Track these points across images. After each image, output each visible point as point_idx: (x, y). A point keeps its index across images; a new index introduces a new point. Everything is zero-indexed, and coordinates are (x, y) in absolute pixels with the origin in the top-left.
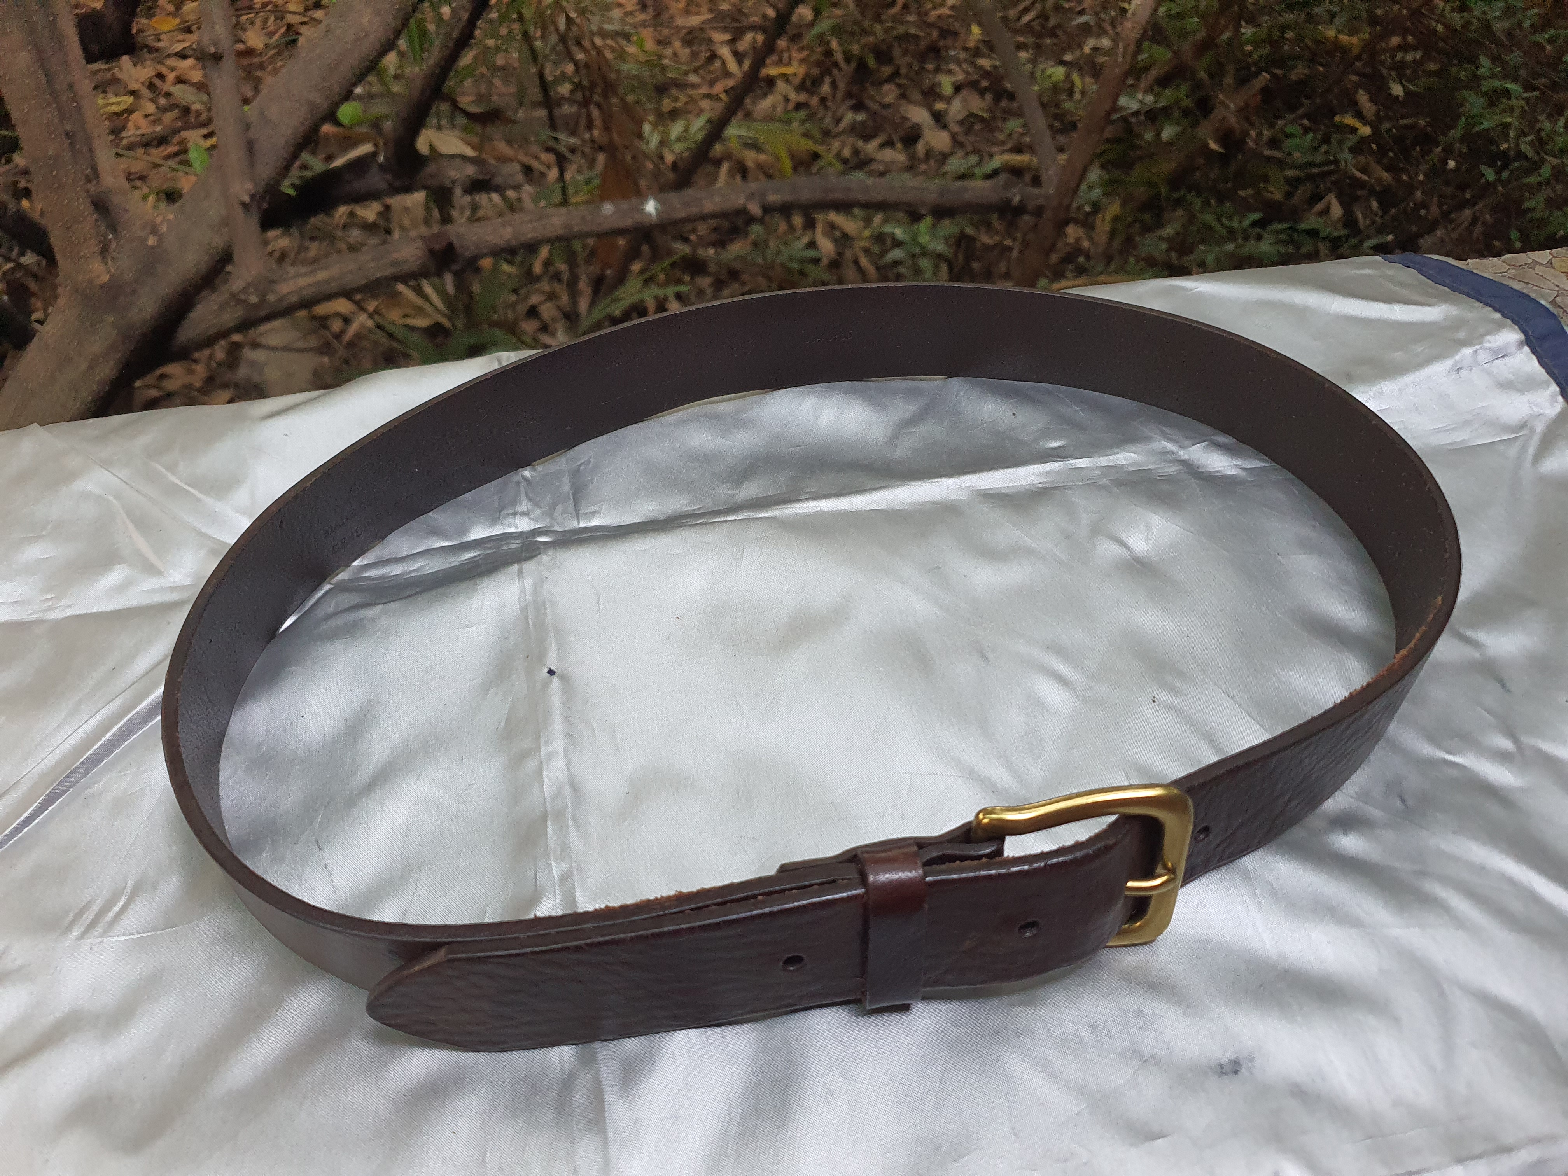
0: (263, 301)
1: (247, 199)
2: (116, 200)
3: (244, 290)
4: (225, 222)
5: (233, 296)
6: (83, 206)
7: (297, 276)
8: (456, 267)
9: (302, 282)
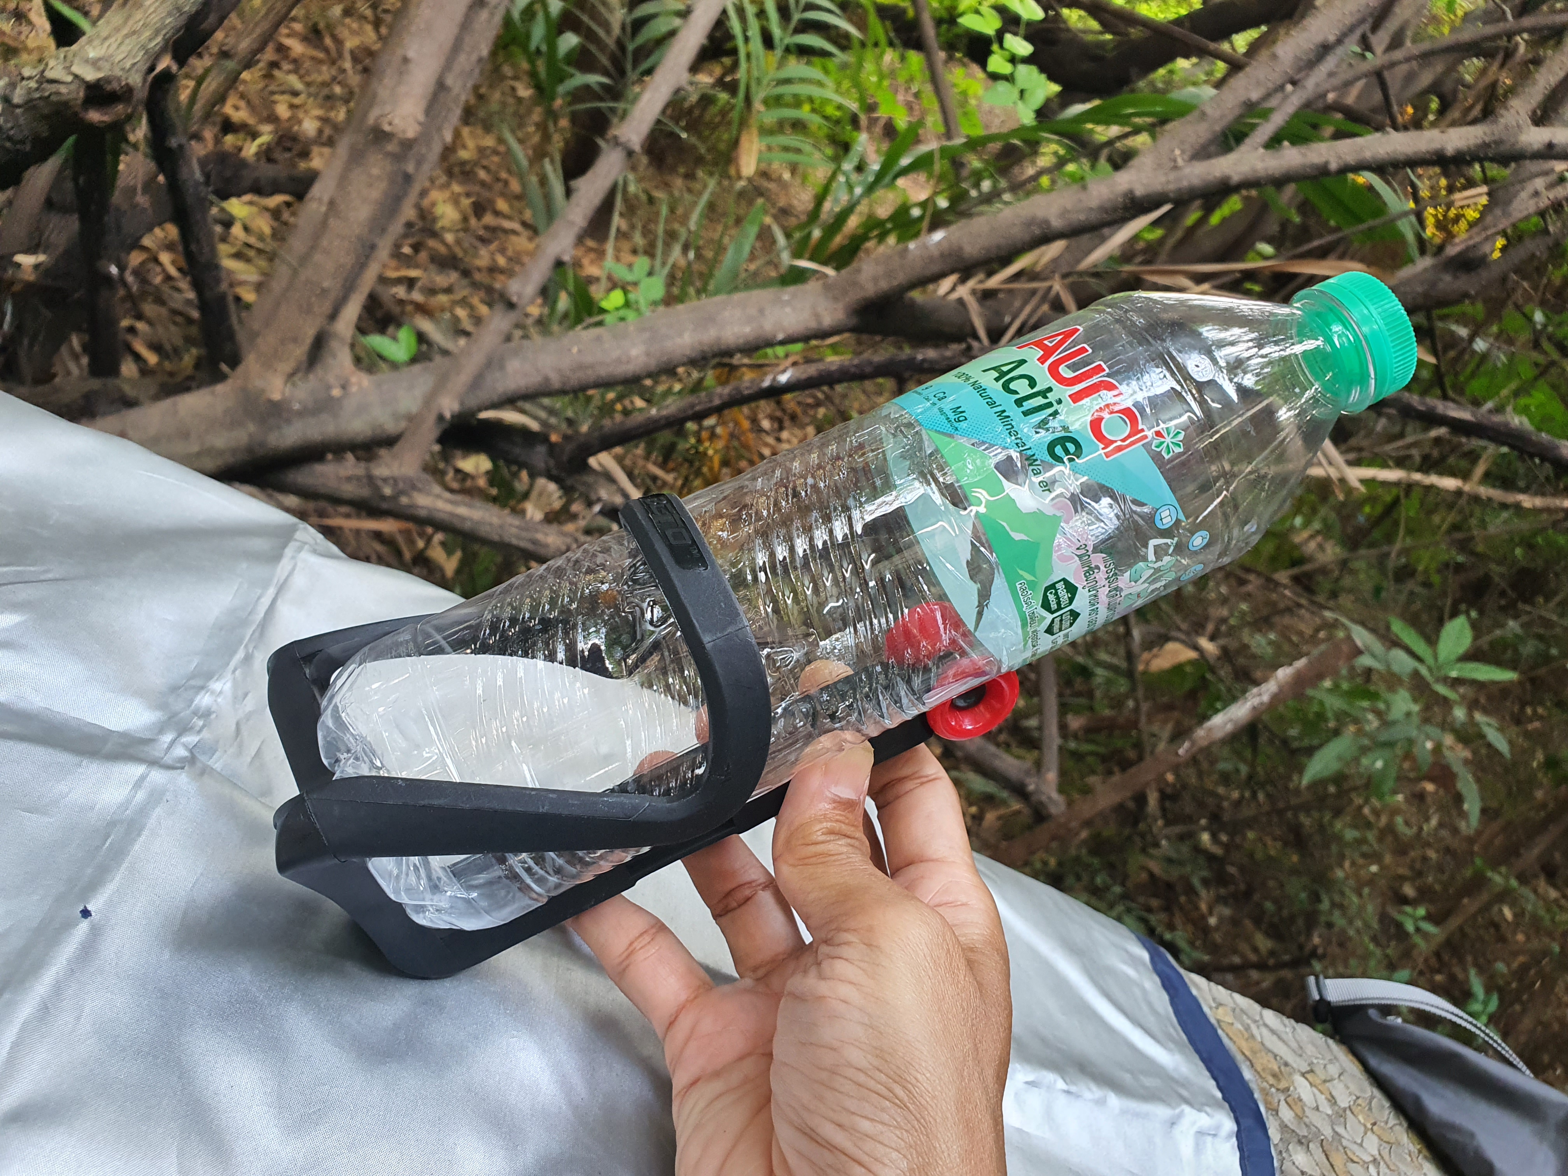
0: (395, 498)
1: (448, 415)
2: (334, 344)
3: (385, 480)
4: (411, 418)
5: (370, 478)
6: (310, 333)
7: (438, 496)
9: (441, 505)
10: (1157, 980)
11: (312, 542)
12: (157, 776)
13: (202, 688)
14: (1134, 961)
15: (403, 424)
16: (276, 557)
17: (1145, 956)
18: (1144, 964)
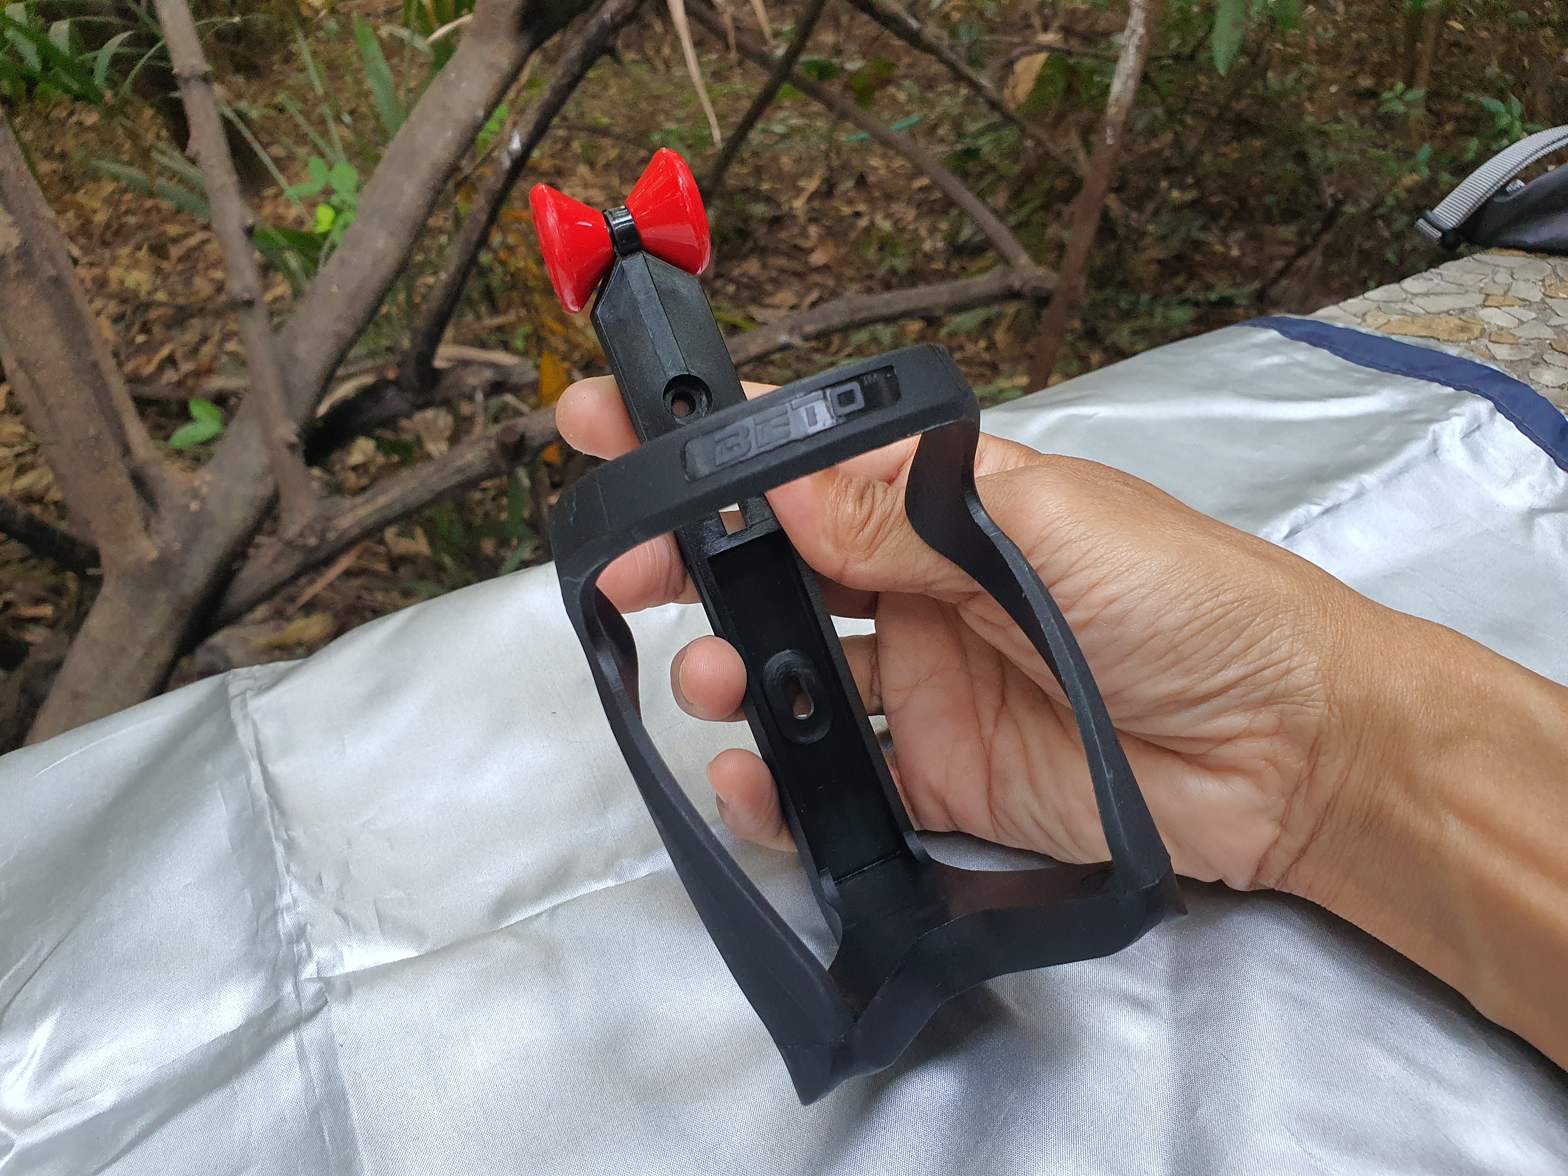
0: (323, 541)
1: (294, 439)
2: (153, 471)
3: (301, 535)
4: (271, 469)
5: (289, 544)
6: (123, 481)
7: (354, 507)
8: (526, 459)
9: (362, 512)
10: (1304, 344)
11: (251, 683)
12: (311, 1032)
13: (275, 913)
14: (1269, 348)
15: (270, 480)
16: (229, 733)
17: (1274, 334)
18: (1280, 342)
